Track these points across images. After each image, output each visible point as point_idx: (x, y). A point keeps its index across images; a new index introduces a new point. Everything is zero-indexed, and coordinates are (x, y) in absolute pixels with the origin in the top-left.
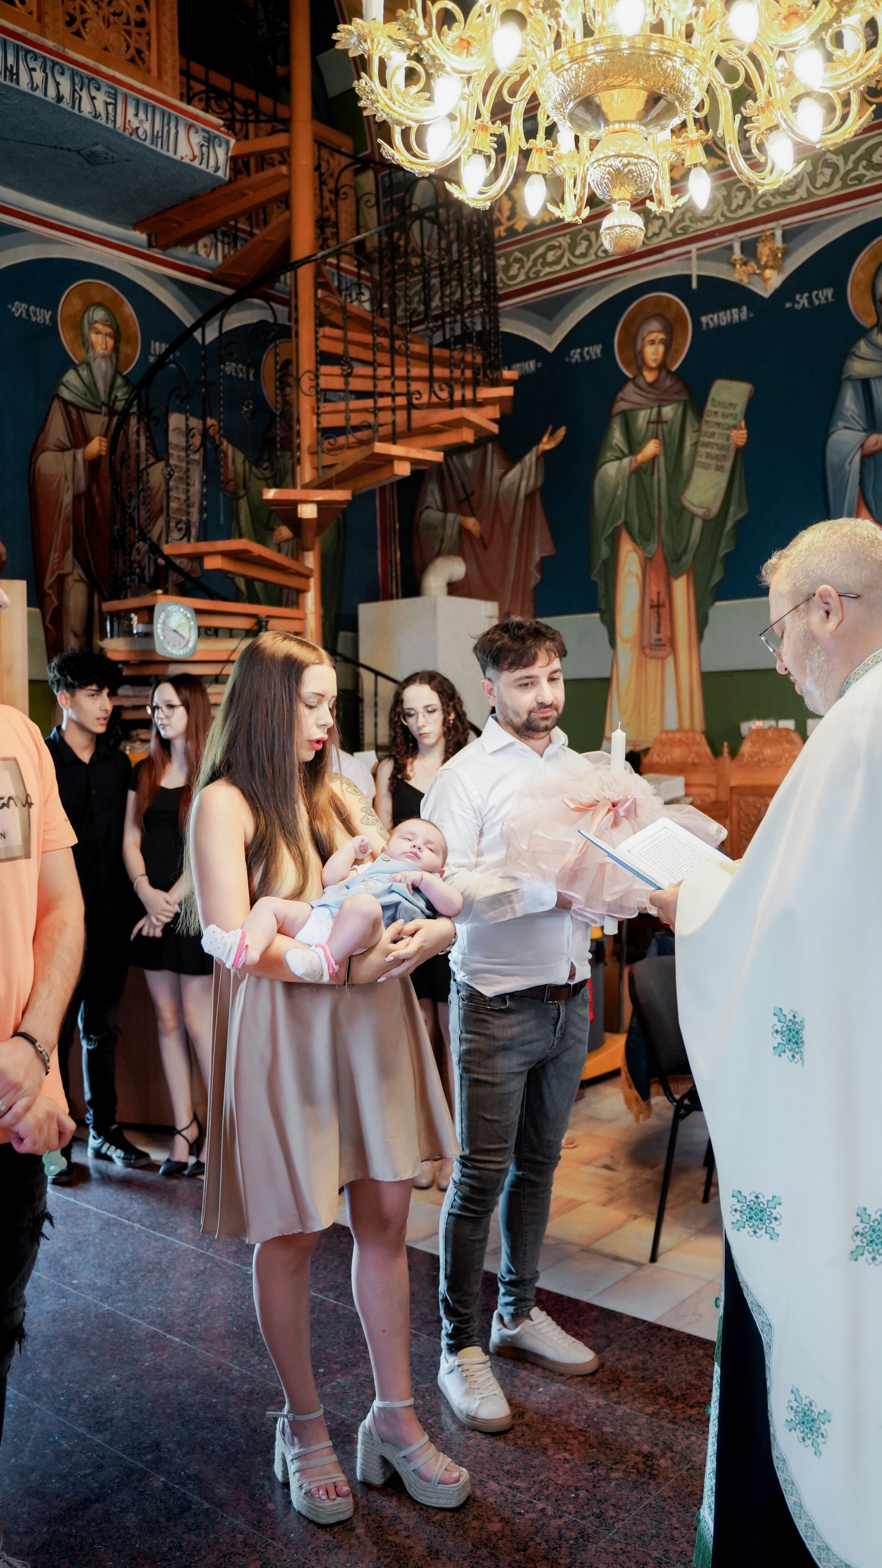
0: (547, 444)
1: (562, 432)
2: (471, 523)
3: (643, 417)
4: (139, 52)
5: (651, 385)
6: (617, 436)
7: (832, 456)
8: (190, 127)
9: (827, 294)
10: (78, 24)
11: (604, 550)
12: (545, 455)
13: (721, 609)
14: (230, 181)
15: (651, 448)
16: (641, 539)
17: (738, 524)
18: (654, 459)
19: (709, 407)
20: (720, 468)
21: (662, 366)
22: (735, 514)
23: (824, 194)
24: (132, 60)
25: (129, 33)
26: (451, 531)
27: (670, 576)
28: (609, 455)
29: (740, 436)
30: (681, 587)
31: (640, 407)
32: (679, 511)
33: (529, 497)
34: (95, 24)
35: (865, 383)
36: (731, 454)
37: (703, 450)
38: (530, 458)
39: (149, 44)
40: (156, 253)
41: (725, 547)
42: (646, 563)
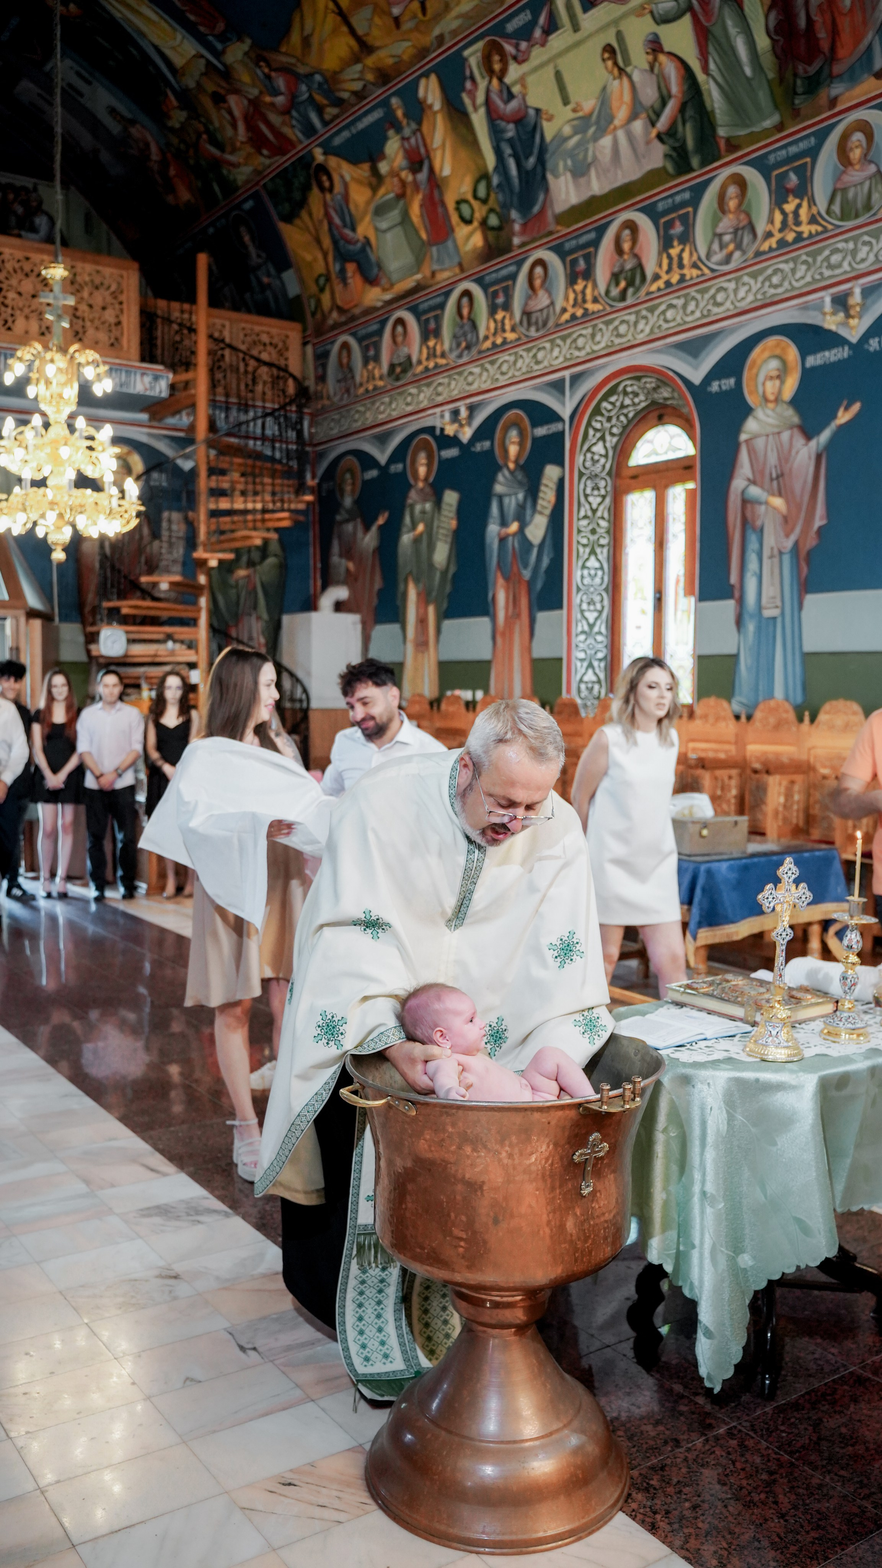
0: (381, 521)
1: (386, 515)
2: (351, 566)
3: (418, 508)
4: (117, 339)
5: (422, 490)
6: (407, 519)
7: (488, 540)
8: (143, 374)
9: (487, 444)
10: (80, 335)
11: (401, 587)
12: (380, 528)
13: (447, 624)
14: (171, 395)
15: (421, 528)
16: (417, 581)
17: (454, 575)
18: (421, 534)
19: (444, 506)
20: (446, 542)
21: (426, 479)
22: (452, 569)
23: (485, 387)
24: (112, 345)
25: (110, 331)
26: (342, 570)
27: (427, 603)
28: (404, 529)
29: (454, 524)
30: (431, 610)
31: (415, 503)
32: (431, 566)
33: (374, 552)
34: (91, 332)
35: (500, 498)
36: (450, 534)
37: (441, 531)
38: (374, 529)
39: (122, 334)
40: (155, 424)
41: (448, 588)
42: (419, 595)
